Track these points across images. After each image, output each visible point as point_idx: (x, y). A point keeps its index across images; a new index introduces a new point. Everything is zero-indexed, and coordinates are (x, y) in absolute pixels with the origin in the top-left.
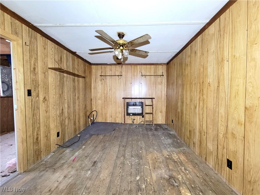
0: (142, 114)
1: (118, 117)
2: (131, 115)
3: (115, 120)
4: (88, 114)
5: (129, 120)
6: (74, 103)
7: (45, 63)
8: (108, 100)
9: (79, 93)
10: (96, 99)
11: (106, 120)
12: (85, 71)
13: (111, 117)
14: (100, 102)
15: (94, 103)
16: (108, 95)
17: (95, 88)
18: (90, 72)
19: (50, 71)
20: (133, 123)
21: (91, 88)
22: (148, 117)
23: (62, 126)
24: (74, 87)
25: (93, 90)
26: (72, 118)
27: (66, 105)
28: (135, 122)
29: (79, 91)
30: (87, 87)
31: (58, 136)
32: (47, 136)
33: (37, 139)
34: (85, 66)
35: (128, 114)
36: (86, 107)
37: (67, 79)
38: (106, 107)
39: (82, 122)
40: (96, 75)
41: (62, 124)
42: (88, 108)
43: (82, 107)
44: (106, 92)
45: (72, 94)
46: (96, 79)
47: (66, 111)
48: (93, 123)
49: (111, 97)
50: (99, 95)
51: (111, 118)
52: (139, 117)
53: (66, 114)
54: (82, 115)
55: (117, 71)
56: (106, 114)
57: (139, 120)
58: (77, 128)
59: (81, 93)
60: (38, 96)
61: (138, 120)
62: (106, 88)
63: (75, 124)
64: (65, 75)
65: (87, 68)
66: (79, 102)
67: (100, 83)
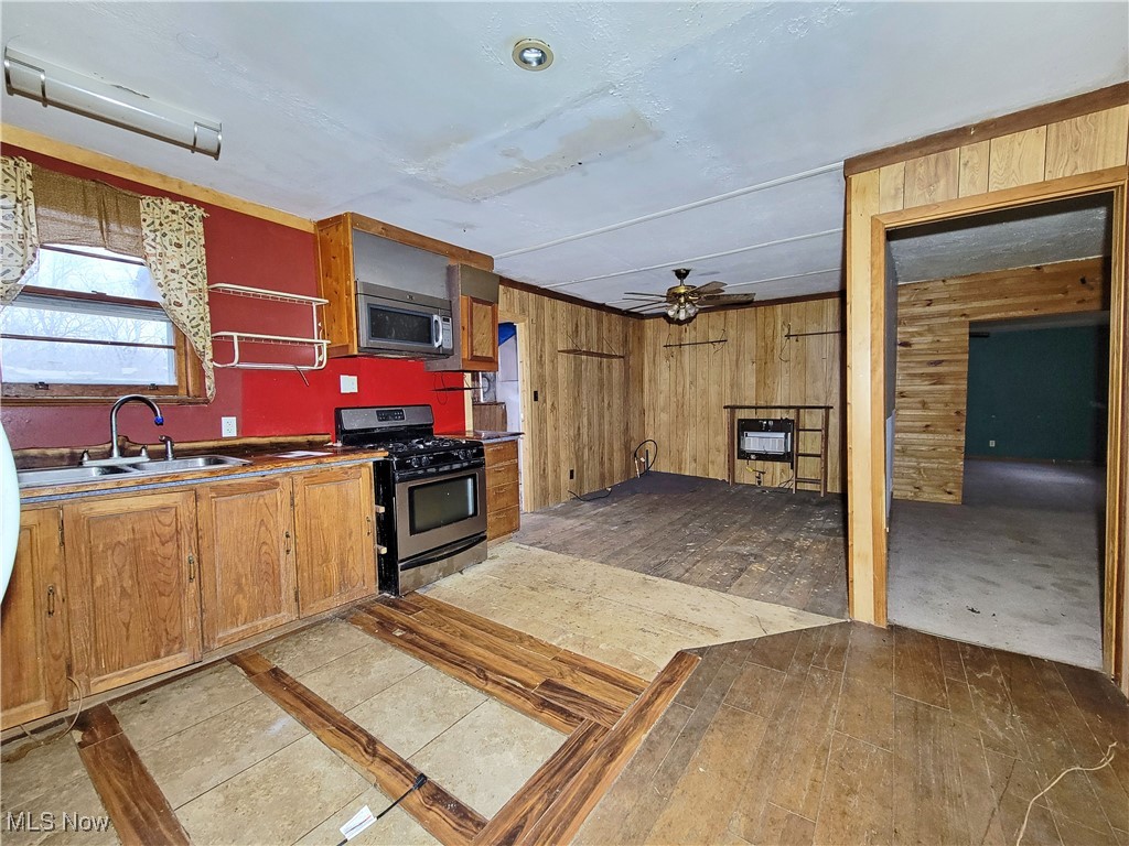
0: (787, 457)
1: (713, 462)
2: (753, 457)
3: (706, 469)
4: (634, 447)
5: (746, 474)
6: (601, 416)
7: (553, 344)
8: (686, 413)
9: (611, 396)
10: (654, 409)
11: (680, 469)
12: (626, 341)
13: (695, 460)
14: (664, 417)
15: (649, 419)
16: (687, 397)
17: (653, 380)
18: (640, 340)
19: (560, 355)
20: (759, 483)
21: (641, 382)
22: (809, 468)
23: (577, 460)
24: (601, 380)
25: (646, 386)
26: (596, 448)
27: (585, 420)
28: (767, 481)
29: (611, 390)
30: (632, 380)
31: (572, 477)
32: (555, 471)
33: (544, 470)
34: (625, 325)
35: (744, 455)
36: (627, 429)
37: (587, 365)
38: (680, 433)
39: (618, 465)
40: (655, 344)
41: (578, 456)
42: (634, 433)
43: (618, 428)
44: (680, 390)
45: (596, 397)
46: (654, 356)
47: (584, 431)
48: (647, 473)
49: (693, 402)
50: (661, 400)
51: (694, 465)
52: (778, 465)
53: (585, 438)
54: (617, 446)
55: (713, 327)
56: (680, 452)
57: (781, 477)
58: (607, 475)
59: (616, 395)
60: (545, 401)
61: (777, 475)
62: (680, 378)
63: (602, 463)
64: (584, 357)
65: (631, 330)
66: (612, 416)
67: (664, 364)
